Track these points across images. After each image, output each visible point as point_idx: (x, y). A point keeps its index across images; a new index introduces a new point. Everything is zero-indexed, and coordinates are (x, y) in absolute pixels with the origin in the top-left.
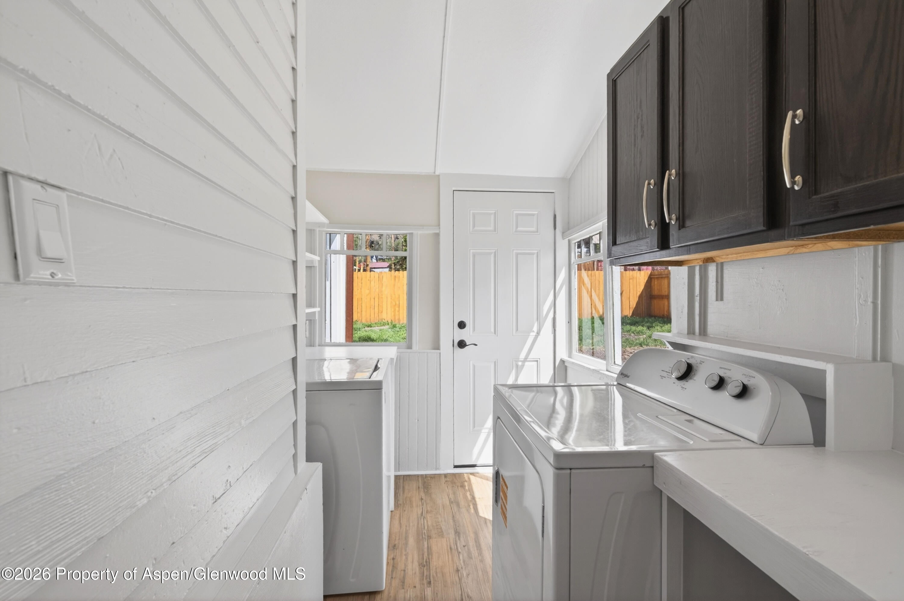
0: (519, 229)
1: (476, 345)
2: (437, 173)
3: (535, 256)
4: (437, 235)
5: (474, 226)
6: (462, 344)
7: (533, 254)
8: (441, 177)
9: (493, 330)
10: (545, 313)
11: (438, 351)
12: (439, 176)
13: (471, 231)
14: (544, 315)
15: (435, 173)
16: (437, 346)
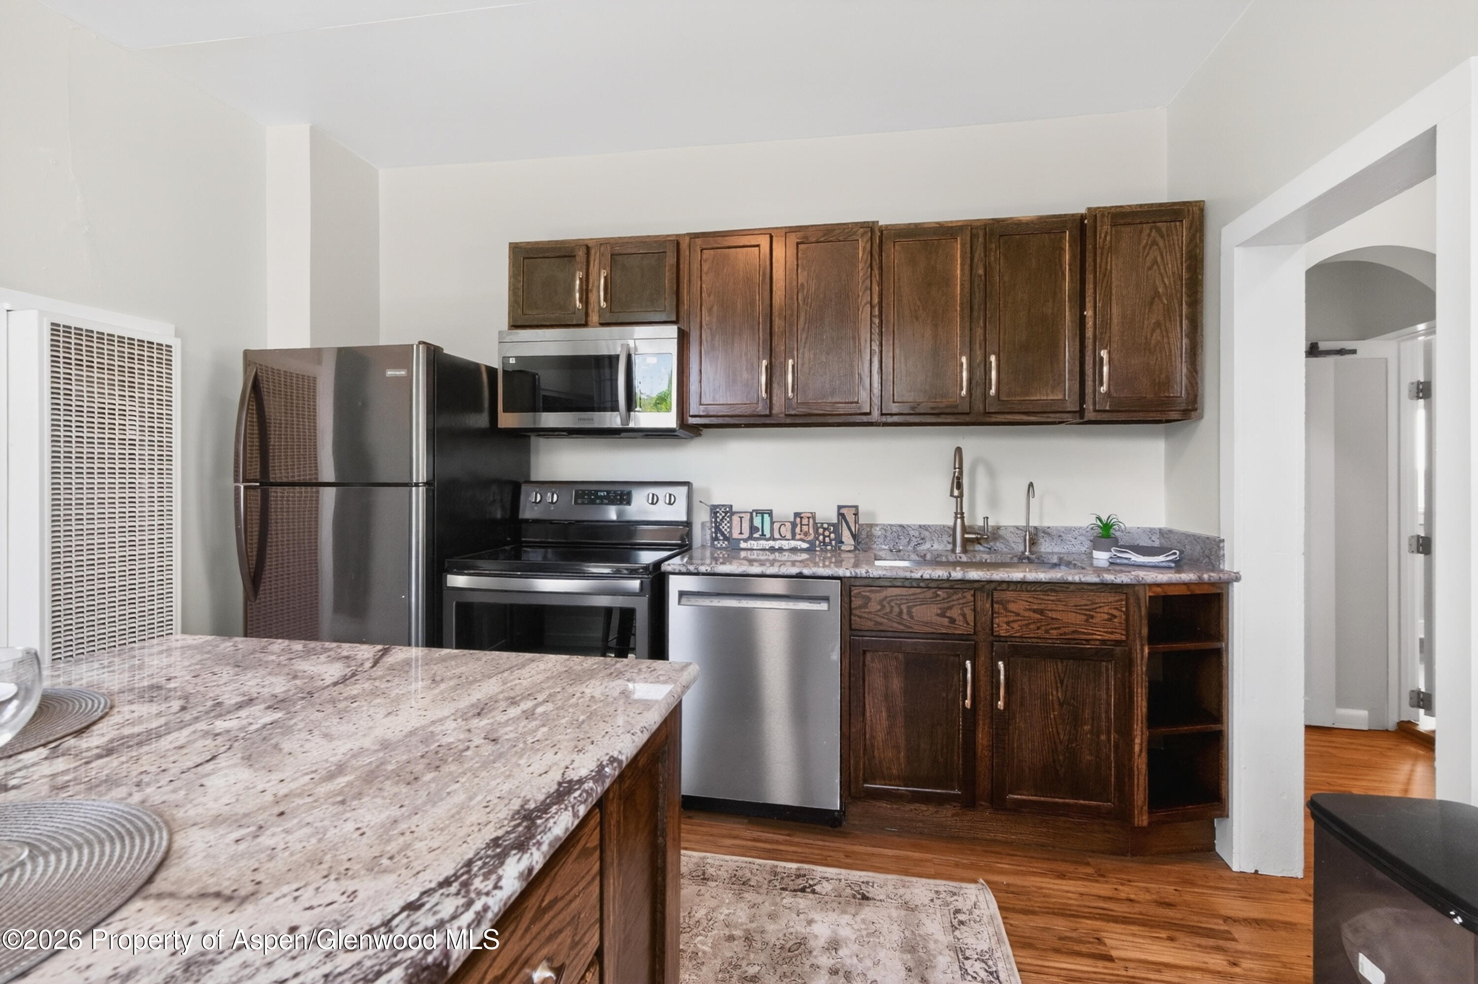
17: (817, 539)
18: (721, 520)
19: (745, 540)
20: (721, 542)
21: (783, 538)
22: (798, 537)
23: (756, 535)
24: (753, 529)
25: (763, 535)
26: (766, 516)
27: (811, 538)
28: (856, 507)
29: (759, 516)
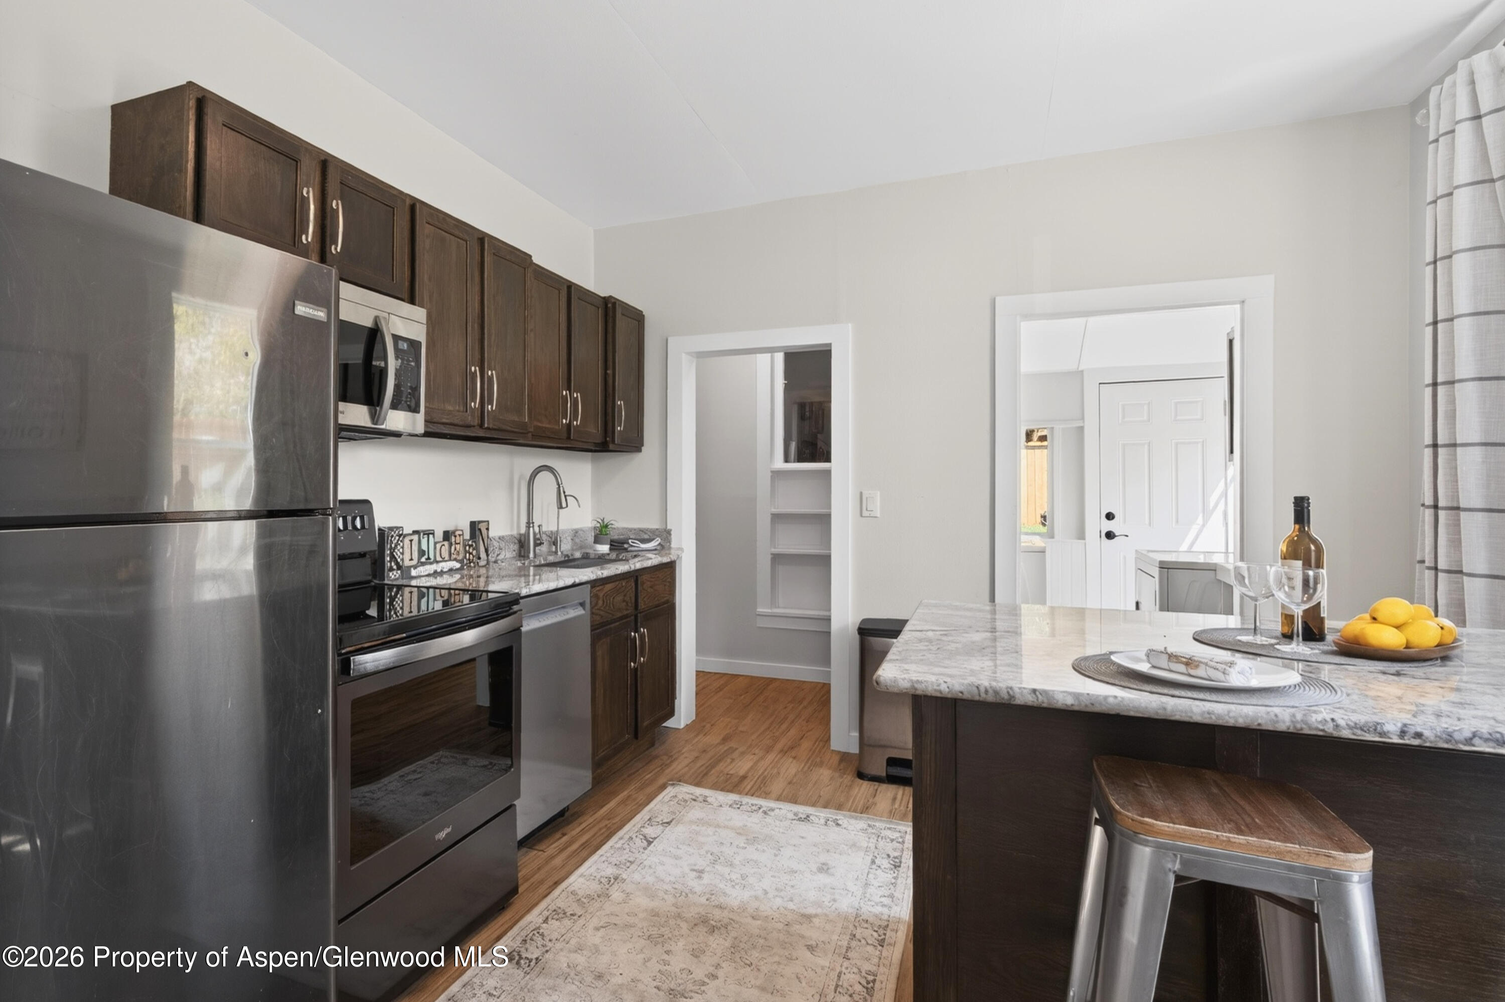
0: (1178, 418)
1: (1127, 536)
2: (1080, 369)
3: (1200, 446)
4: (1081, 429)
5: (1124, 417)
6: (1110, 535)
7: (1197, 443)
8: (1085, 373)
9: (1147, 522)
10: (1212, 505)
11: (1083, 541)
12: (1082, 371)
13: (1120, 421)
14: (1211, 508)
15: (1078, 369)
16: (1081, 535)
17: (465, 557)
18: (396, 546)
19: (415, 567)
20: (395, 573)
21: (444, 560)
22: (453, 556)
23: (423, 560)
24: (422, 553)
25: (429, 558)
26: (431, 536)
27: (460, 557)
28: (488, 521)
29: (426, 536)
